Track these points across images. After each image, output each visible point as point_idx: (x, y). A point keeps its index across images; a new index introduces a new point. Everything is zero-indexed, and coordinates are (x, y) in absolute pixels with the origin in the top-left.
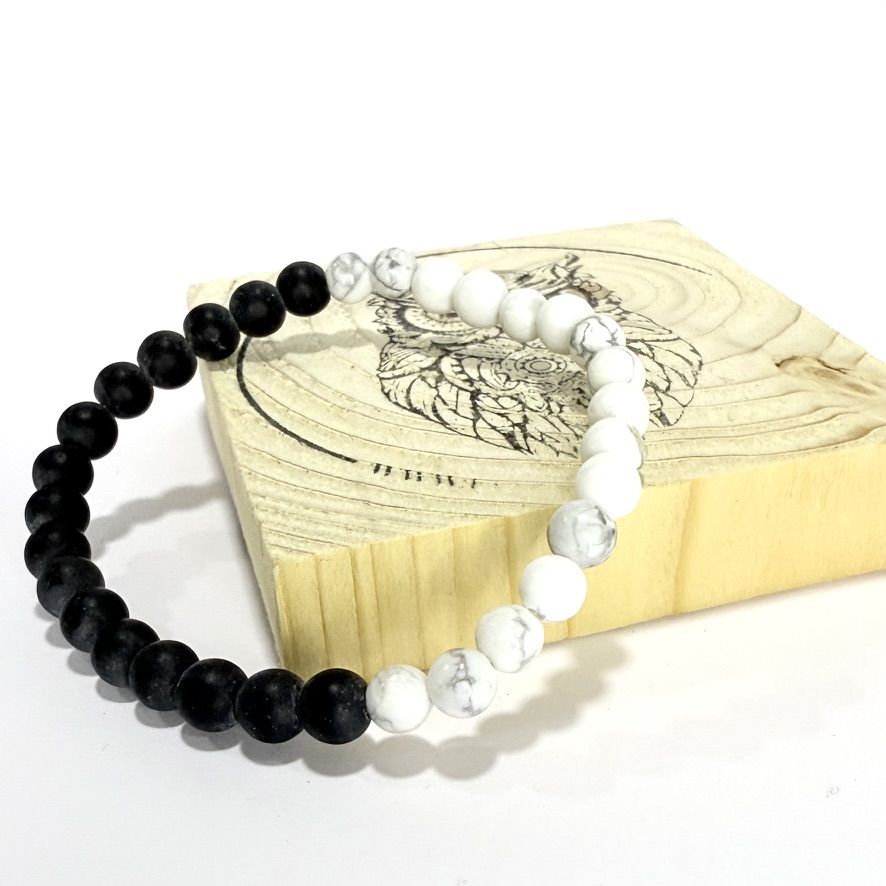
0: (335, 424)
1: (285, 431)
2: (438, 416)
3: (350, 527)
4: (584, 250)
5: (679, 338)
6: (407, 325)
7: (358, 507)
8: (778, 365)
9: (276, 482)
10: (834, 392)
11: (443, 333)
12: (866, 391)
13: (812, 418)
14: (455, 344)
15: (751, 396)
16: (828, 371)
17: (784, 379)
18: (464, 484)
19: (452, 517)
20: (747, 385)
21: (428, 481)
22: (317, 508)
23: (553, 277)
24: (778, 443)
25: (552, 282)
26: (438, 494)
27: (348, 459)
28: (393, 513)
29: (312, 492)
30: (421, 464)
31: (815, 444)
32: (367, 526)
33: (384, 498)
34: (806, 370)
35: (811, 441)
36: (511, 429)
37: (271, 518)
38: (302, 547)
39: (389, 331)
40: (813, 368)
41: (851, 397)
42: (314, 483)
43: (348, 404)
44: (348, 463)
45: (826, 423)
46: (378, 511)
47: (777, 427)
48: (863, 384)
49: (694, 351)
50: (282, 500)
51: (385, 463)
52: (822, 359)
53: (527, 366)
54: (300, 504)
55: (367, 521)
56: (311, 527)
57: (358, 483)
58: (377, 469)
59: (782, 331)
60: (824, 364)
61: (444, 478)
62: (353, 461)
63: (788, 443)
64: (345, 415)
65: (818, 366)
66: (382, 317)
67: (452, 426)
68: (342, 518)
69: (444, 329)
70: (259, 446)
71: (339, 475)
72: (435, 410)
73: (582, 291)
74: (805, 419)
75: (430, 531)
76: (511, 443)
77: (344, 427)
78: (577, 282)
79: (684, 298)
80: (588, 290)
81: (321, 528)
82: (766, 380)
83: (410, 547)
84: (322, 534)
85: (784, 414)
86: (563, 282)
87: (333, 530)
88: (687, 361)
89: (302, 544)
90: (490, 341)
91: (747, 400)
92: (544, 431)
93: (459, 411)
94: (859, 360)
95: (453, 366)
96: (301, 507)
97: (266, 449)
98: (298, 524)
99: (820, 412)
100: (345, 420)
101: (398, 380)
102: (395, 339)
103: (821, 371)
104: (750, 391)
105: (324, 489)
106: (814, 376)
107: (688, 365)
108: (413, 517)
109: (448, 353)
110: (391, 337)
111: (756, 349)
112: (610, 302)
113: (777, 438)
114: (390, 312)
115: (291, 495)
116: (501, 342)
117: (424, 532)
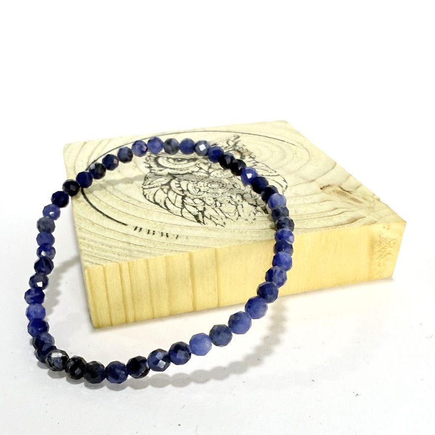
0: (120, 208)
1: (98, 210)
2: (166, 206)
3: (120, 254)
4: (242, 133)
5: (279, 175)
6: (159, 165)
7: (125, 245)
8: (321, 189)
9: (91, 233)
10: (344, 202)
11: (174, 169)
12: (359, 202)
13: (332, 213)
14: (179, 174)
15: (306, 202)
16: (343, 192)
17: (323, 195)
18: (173, 237)
19: (165, 251)
20: (306, 197)
21: (158, 235)
22: (107, 246)
23: (227, 145)
24: (316, 223)
25: (226, 147)
26: (161, 241)
27: (124, 224)
28: (140, 249)
29: (106, 238)
30: (155, 228)
31: (332, 225)
32: (128, 254)
33: (137, 242)
34: (334, 191)
35: (330, 223)
36: (198, 213)
37: (86, 249)
38: (98, 262)
39: (150, 167)
40: (337, 191)
41: (352, 204)
42: (107, 234)
43: (127, 199)
44: (123, 226)
45: (338, 216)
46: (133, 248)
47: (316, 217)
48: (358, 198)
49: (285, 181)
50: (92, 241)
51: (139, 226)
52: (341, 186)
53: (209, 185)
54: (100, 243)
55: (128, 252)
56: (103, 254)
57: (126, 235)
58: (136, 229)
59: (325, 173)
60: (342, 188)
61: (165, 234)
62: (126, 225)
63: (320, 224)
64: (125, 204)
65: (340, 190)
66: (148, 161)
67: (172, 211)
68: (117, 250)
69: (175, 167)
70: (86, 217)
71: (118, 231)
72: (165, 203)
73: (239, 152)
74: (329, 214)
75: (154, 257)
76: (197, 219)
77: (124, 210)
78: (237, 148)
79: (284, 157)
80: (241, 151)
81: (108, 254)
82: (315, 195)
83: (146, 264)
84: (108, 257)
85: (320, 211)
86: (231, 147)
87: (113, 255)
88: (281, 185)
89: (98, 261)
90: (194, 173)
91: (305, 204)
92: (211, 214)
93: (176, 204)
94: (358, 187)
95: (176, 184)
96: (100, 244)
97: (88, 218)
98: (97, 252)
99: (337, 210)
100: (124, 206)
101: (151, 189)
102: (152, 171)
103: (340, 192)
104: (307, 200)
105: (112, 236)
106: (337, 194)
107: (281, 187)
108: (149, 251)
109: (174, 178)
110: (151, 170)
111: (313, 181)
112: (251, 157)
113: (315, 222)
114: (152, 159)
115: (96, 239)
116: (199, 174)
117: (152, 258)
